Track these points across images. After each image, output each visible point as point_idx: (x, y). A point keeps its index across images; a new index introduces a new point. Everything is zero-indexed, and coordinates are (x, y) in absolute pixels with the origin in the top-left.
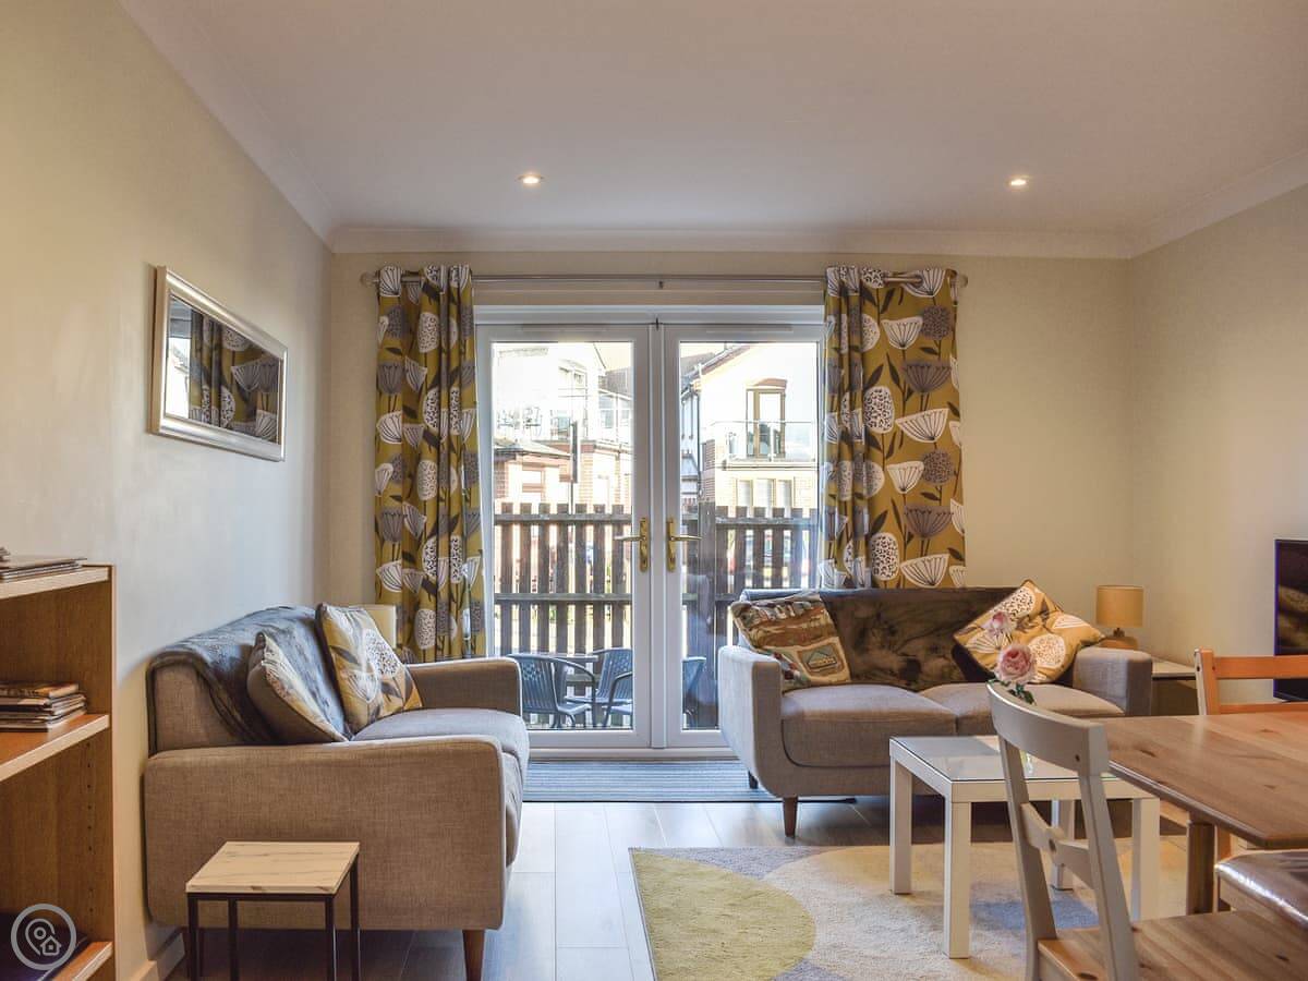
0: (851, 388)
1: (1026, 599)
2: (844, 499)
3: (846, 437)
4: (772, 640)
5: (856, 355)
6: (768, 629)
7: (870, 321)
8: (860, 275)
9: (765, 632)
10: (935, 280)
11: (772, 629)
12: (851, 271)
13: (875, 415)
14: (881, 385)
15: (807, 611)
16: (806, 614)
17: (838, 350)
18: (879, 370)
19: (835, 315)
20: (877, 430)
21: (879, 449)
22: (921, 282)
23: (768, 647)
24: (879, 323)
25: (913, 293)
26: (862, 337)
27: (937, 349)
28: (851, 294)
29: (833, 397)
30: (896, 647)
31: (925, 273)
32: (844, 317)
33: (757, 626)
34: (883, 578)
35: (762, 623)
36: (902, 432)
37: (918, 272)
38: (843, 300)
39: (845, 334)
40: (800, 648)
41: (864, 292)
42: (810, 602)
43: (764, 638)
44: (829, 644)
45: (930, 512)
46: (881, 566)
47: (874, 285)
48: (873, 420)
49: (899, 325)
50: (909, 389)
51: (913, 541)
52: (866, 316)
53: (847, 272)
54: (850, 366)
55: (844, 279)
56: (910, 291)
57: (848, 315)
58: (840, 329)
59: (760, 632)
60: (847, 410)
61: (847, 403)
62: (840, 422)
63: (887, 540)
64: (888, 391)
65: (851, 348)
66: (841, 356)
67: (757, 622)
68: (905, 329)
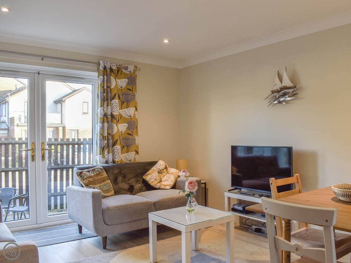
0: (107, 100)
1: (161, 164)
2: (105, 135)
3: (105, 115)
4: (91, 183)
5: (109, 90)
6: (89, 179)
7: (113, 79)
8: (110, 64)
9: (88, 180)
10: (131, 68)
11: (91, 179)
12: (108, 62)
13: (114, 108)
14: (116, 99)
15: (100, 172)
16: (99, 174)
17: (103, 87)
18: (115, 95)
19: (103, 76)
20: (115, 113)
21: (115, 119)
22: (127, 69)
23: (90, 186)
24: (115, 80)
25: (125, 72)
26: (110, 84)
27: (132, 90)
28: (108, 70)
29: (102, 102)
30: (126, 182)
31: (129, 66)
32: (105, 77)
33: (85, 179)
34: (117, 160)
35: (87, 178)
36: (121, 114)
37: (127, 65)
38: (105, 71)
39: (105, 82)
40: (99, 185)
41: (111, 70)
42: (100, 169)
43: (89, 183)
44: (108, 183)
45: (129, 139)
46: (116, 156)
47: (114, 68)
48: (114, 110)
49: (120, 81)
50: (123, 101)
51: (124, 148)
52: (112, 77)
53: (107, 62)
54: (107, 93)
55: (105, 64)
56: (124, 71)
57: (107, 76)
58: (104, 80)
59: (87, 181)
60: (106, 107)
61: (106, 104)
62: (104, 110)
63: (118, 148)
64: (118, 102)
65: (107, 87)
66: (104, 89)
67: (85, 177)
68: (123, 83)
